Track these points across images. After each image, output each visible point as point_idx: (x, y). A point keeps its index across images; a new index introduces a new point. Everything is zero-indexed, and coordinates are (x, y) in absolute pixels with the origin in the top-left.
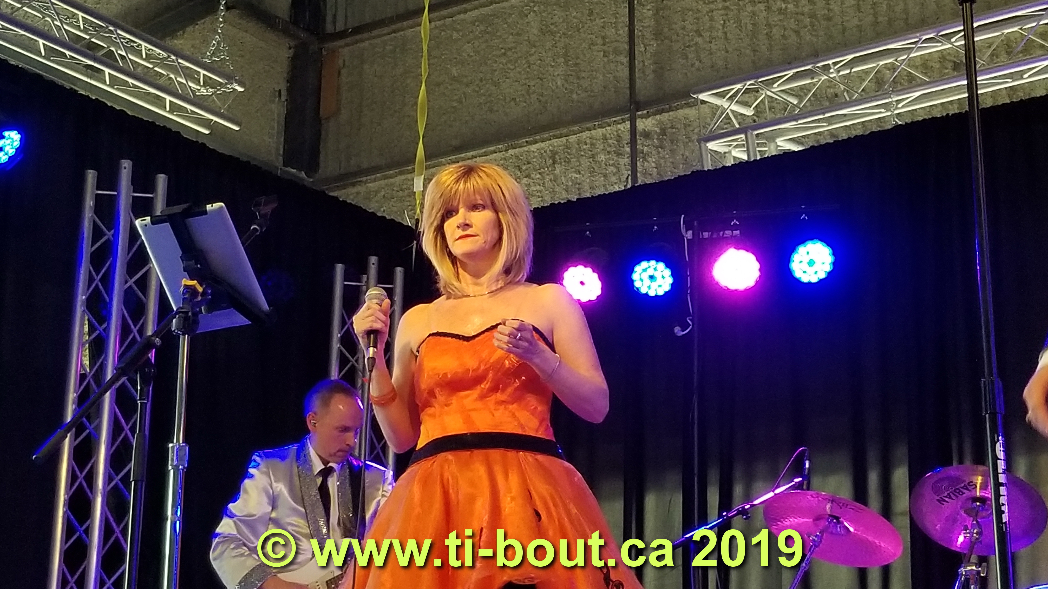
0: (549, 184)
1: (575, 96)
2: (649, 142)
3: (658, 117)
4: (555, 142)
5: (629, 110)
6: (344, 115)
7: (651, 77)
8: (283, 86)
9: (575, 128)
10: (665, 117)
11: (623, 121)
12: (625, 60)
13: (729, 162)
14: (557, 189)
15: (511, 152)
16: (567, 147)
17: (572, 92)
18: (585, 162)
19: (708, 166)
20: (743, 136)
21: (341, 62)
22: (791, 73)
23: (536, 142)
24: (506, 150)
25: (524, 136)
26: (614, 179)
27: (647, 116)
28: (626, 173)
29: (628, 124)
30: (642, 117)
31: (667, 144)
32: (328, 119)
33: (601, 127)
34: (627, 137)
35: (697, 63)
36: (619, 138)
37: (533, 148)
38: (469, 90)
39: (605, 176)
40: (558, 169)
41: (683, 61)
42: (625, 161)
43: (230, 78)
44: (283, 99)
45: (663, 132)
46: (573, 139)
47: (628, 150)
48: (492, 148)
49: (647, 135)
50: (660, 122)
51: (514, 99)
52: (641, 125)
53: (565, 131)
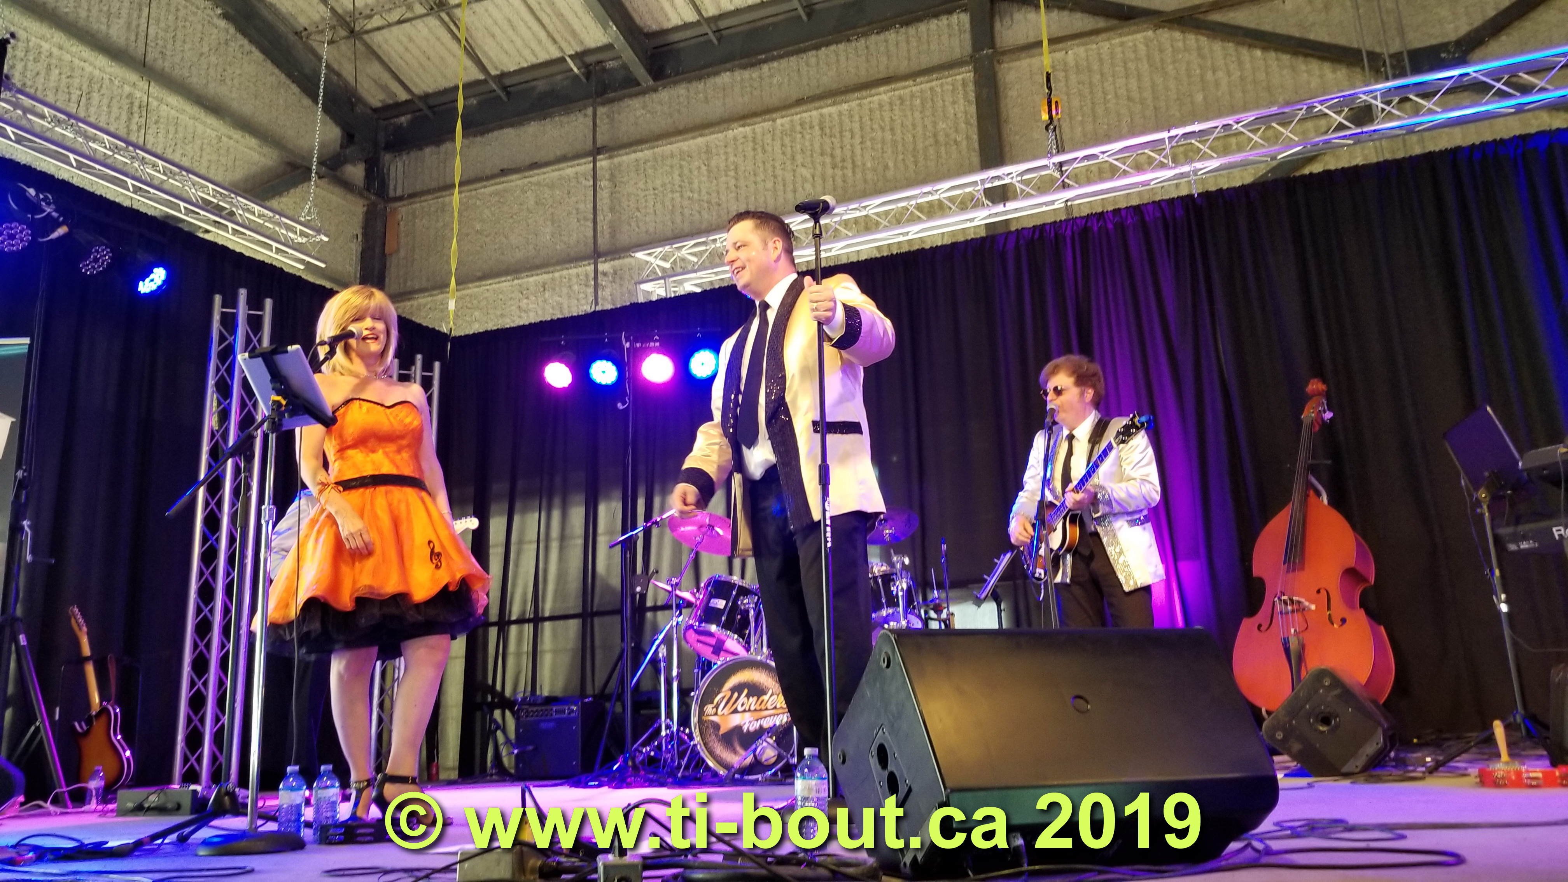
0: (540, 303)
1: (558, 247)
2: (606, 279)
3: (612, 262)
4: (545, 276)
5: (593, 257)
6: (402, 253)
7: (607, 236)
8: (359, 231)
9: (558, 268)
10: (617, 263)
11: (590, 264)
12: (590, 224)
13: (654, 298)
14: (547, 307)
15: (516, 282)
16: (553, 279)
17: (556, 244)
18: (565, 290)
19: (641, 299)
20: (663, 281)
21: (400, 217)
22: (692, 242)
23: (532, 276)
24: (513, 280)
25: (525, 271)
26: (583, 302)
27: (605, 261)
28: (591, 298)
29: (593, 266)
30: (602, 262)
31: (618, 280)
32: (391, 255)
33: (575, 267)
34: (592, 275)
35: (637, 229)
36: (587, 275)
37: (531, 279)
38: (488, 240)
39: (578, 300)
40: (547, 294)
41: (627, 227)
42: (591, 290)
43: (319, 231)
44: (359, 240)
45: (615, 273)
46: (557, 275)
47: (593, 283)
48: (503, 279)
49: (605, 274)
50: (613, 266)
51: (518, 247)
52: (601, 267)
53: (552, 269)
